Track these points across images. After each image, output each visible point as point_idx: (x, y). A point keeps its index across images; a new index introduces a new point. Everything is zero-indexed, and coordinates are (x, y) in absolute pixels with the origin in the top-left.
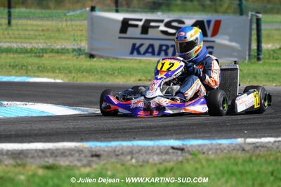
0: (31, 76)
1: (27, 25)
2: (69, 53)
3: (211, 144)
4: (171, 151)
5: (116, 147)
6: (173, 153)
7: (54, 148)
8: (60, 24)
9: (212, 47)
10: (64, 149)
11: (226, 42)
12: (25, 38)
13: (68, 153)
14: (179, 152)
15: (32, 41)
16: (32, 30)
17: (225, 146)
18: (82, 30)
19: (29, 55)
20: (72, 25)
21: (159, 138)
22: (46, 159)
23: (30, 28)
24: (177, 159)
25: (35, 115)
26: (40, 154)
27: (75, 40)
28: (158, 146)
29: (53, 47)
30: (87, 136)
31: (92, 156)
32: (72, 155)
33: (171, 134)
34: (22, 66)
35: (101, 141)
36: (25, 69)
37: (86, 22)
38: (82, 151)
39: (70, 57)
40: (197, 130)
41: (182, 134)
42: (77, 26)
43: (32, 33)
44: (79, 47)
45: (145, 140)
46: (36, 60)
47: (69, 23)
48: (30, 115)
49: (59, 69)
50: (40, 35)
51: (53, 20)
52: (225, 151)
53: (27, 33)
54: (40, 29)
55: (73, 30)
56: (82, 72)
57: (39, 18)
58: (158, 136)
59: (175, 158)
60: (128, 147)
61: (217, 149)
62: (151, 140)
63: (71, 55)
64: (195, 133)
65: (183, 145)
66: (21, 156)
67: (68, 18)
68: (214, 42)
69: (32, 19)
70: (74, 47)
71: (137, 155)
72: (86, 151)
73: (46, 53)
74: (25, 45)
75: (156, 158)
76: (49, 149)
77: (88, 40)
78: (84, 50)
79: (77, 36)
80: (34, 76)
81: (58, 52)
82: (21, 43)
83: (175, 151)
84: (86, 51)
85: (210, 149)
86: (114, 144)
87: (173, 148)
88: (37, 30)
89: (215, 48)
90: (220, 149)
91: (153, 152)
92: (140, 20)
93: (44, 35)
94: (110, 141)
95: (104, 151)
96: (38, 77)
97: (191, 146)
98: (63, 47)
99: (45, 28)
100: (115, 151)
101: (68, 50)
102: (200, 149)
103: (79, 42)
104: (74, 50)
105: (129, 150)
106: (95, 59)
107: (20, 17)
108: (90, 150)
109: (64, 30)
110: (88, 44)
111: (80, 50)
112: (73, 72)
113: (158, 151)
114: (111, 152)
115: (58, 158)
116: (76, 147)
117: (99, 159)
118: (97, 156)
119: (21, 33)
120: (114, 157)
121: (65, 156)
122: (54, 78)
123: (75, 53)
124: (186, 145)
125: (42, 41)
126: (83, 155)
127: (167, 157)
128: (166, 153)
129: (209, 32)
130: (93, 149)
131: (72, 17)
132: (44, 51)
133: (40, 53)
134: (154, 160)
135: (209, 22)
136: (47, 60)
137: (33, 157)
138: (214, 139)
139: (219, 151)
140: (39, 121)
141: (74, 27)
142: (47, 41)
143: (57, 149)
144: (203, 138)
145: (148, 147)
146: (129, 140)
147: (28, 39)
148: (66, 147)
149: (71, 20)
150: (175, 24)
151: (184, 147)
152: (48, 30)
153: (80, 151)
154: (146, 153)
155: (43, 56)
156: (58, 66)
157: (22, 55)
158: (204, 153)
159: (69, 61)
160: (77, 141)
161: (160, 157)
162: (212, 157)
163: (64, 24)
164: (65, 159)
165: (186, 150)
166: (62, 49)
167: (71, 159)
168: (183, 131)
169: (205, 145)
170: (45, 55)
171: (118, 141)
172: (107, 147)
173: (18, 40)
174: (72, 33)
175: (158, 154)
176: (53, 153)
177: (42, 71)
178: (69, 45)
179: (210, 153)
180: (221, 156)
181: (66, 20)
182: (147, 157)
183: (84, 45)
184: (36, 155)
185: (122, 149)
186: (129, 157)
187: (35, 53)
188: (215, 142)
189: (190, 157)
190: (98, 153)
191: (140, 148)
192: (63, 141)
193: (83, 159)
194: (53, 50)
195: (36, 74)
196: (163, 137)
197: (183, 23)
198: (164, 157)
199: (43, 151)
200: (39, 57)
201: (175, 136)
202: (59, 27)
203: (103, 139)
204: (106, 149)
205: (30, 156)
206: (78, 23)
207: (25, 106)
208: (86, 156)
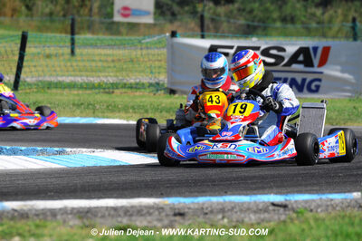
0: (98, 117)
1: (94, 55)
2: (145, 88)
3: (321, 199)
4: (271, 208)
5: (203, 204)
6: (274, 210)
7: (128, 205)
8: (135, 53)
9: (320, 80)
10: (140, 206)
11: (338, 74)
12: (92, 71)
13: (145, 211)
14: (282, 210)
15: (100, 74)
16: (101, 61)
17: (337, 202)
18: (160, 61)
19: (97, 91)
20: (148, 54)
21: (255, 192)
22: (119, 219)
23: (97, 58)
24: (279, 219)
25: (104, 164)
26: (112, 212)
27: (151, 72)
28: (255, 202)
29: (125, 81)
30: (169, 190)
31: (175, 215)
32: (150, 214)
33: (271, 187)
34: (88, 105)
35: (185, 197)
36: (92, 109)
37: (165, 51)
38: (162, 208)
39: (146, 94)
40: (304, 183)
41: (284, 187)
42: (154, 55)
43: (100, 64)
44: (157, 81)
45: (240, 194)
46: (105, 97)
47: (144, 52)
48: (99, 165)
49: (133, 108)
50: (109, 67)
51: (125, 48)
52: (338, 208)
53: (94, 64)
54: (110, 59)
55: (149, 60)
56: (161, 112)
57: (109, 45)
58: (255, 189)
59: (276, 217)
60: (218, 203)
61: (328, 206)
62: (247, 195)
63: (148, 90)
64: (300, 185)
65: (286, 200)
66: (89, 215)
67: (144, 46)
68: (321, 73)
69: (100, 47)
70: (151, 81)
71: (229, 213)
72: (167, 208)
73: (117, 88)
74: (92, 79)
75: (252, 216)
76: (122, 207)
77: (168, 72)
78: (163, 85)
79: (155, 67)
80: (104, 117)
81: (131, 87)
82: (87, 76)
83: (276, 208)
84: (166, 86)
85: (319, 206)
86: (201, 200)
87: (273, 204)
88: (107, 61)
89: (323, 81)
90: (332, 205)
91: (248, 209)
92: (231, 47)
93: (115, 67)
94: (197, 196)
95: (189, 208)
96: (107, 117)
97: (296, 202)
98: (138, 81)
99: (115, 58)
100: (202, 208)
101: (143, 84)
102: (307, 206)
103: (157, 75)
104: (151, 85)
105: (220, 207)
106: (177, 96)
107: (85, 45)
108: (172, 208)
109: (138, 61)
110: (168, 78)
111: (158, 84)
112: (150, 111)
113: (255, 208)
114: (197, 209)
115: (134, 218)
116: (155, 203)
117: (184, 219)
118: (181, 215)
119: (87, 64)
120: (202, 216)
121: (142, 215)
122: (127, 119)
123: (152, 88)
124: (290, 201)
125: (111, 74)
126: (163, 214)
127: (266, 215)
128: (265, 210)
129: (316, 61)
130: (176, 207)
131: (149, 45)
132: (115, 86)
133: (109, 89)
134: (250, 219)
135: (315, 49)
136: (119, 98)
137: (103, 217)
138: (324, 193)
139: (330, 208)
140: (110, 172)
141: (151, 57)
142: (118, 74)
143: (132, 207)
144: (310, 192)
145: (243, 203)
146: (220, 195)
147: (95, 72)
148: (143, 204)
149: (147, 48)
150: (273, 52)
151: (287, 203)
152: (119, 60)
153: (160, 209)
154: (241, 211)
155: (113, 92)
156: (131, 104)
157: (88, 92)
158: (311, 211)
159: (146, 98)
160: (157, 197)
161: (258, 215)
162: (322, 215)
163: (139, 52)
164: (142, 218)
165: (290, 206)
166: (137, 84)
167: (149, 218)
168: (286, 184)
169: (313, 201)
170: (116, 91)
171: (206, 196)
172: (193, 203)
173: (83, 73)
174: (148, 64)
175: (255, 212)
176: (127, 211)
177: (113, 111)
178: (145, 79)
179: (319, 210)
180: (333, 214)
181: (141, 49)
182: (243, 215)
183: (163, 78)
184: (107, 213)
185: (211, 207)
186: (220, 216)
187: (104, 89)
188: (324, 197)
189: (295, 215)
190: (182, 211)
191: (233, 205)
192: (139, 196)
193: (164, 218)
194: (125, 84)
195: (106, 114)
196: (261, 191)
197: (284, 50)
198: (262, 216)
199: (115, 209)
200: (108, 93)
201: (275, 191)
202: (133, 56)
203: (187, 193)
204: (192, 206)
205: (100, 215)
206: (156, 51)
207: (92, 154)
208: (167, 215)
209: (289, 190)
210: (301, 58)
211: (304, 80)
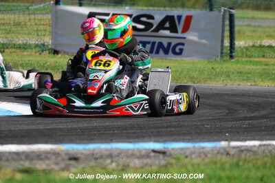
2: (32, 49)
3: (194, 147)
4: (152, 154)
5: (94, 150)
6: (155, 156)
7: (28, 150)
9: (183, 44)
10: (39, 152)
13: (43, 155)
14: (161, 156)
17: (208, 149)
18: (45, 25)
21: (137, 140)
22: (22, 163)
24: (159, 164)
27: (38, 35)
28: (138, 149)
31: (70, 159)
32: (48, 158)
33: (149, 136)
38: (58, 154)
39: (33, 53)
44: (42, 42)
45: (123, 142)
51: (19, 13)
55: (36, 24)
57: (6, 11)
59: (157, 162)
61: (200, 153)
63: (34, 51)
65: (164, 148)
68: (185, 38)
71: (117, 158)
73: (8, 48)
75: (137, 162)
76: (23, 152)
77: (52, 35)
83: (156, 154)
84: (50, 47)
85: (192, 153)
87: (154, 151)
88: (4, 24)
89: (185, 46)
90: (204, 153)
91: (133, 155)
92: (108, 15)
95: (82, 154)
97: (173, 149)
100: (93, 154)
102: (182, 152)
103: (42, 37)
104: (36, 46)
106: (59, 55)
108: (67, 153)
111: (43, 45)
112: (37, 68)
113: (138, 154)
116: (52, 149)
117: (77, 163)
118: (75, 159)
120: (93, 161)
123: (38, 49)
124: (168, 148)
126: (60, 158)
127: (148, 160)
128: (147, 156)
134: (135, 164)
135: (179, 17)
138: (196, 142)
139: (202, 155)
143: (32, 152)
144: (183, 141)
145: (128, 150)
146: (107, 142)
150: (144, 19)
151: (166, 150)
154: (127, 156)
156: (20, 62)
158: (186, 157)
161: (141, 161)
162: (196, 161)
165: (168, 153)
169: (188, 148)
171: (95, 143)
172: (85, 149)
174: (35, 28)
175: (139, 158)
179: (193, 156)
182: (128, 160)
185: (100, 152)
186: (109, 161)
188: (197, 145)
189: (173, 161)
191: (119, 151)
196: (142, 140)
197: (153, 18)
198: (145, 161)
199: (17, 154)
201: (153, 139)
203: (78, 141)
204: (84, 152)
208: (63, 160)
209: (165, 138)
210: (167, 25)
211: (169, 44)
